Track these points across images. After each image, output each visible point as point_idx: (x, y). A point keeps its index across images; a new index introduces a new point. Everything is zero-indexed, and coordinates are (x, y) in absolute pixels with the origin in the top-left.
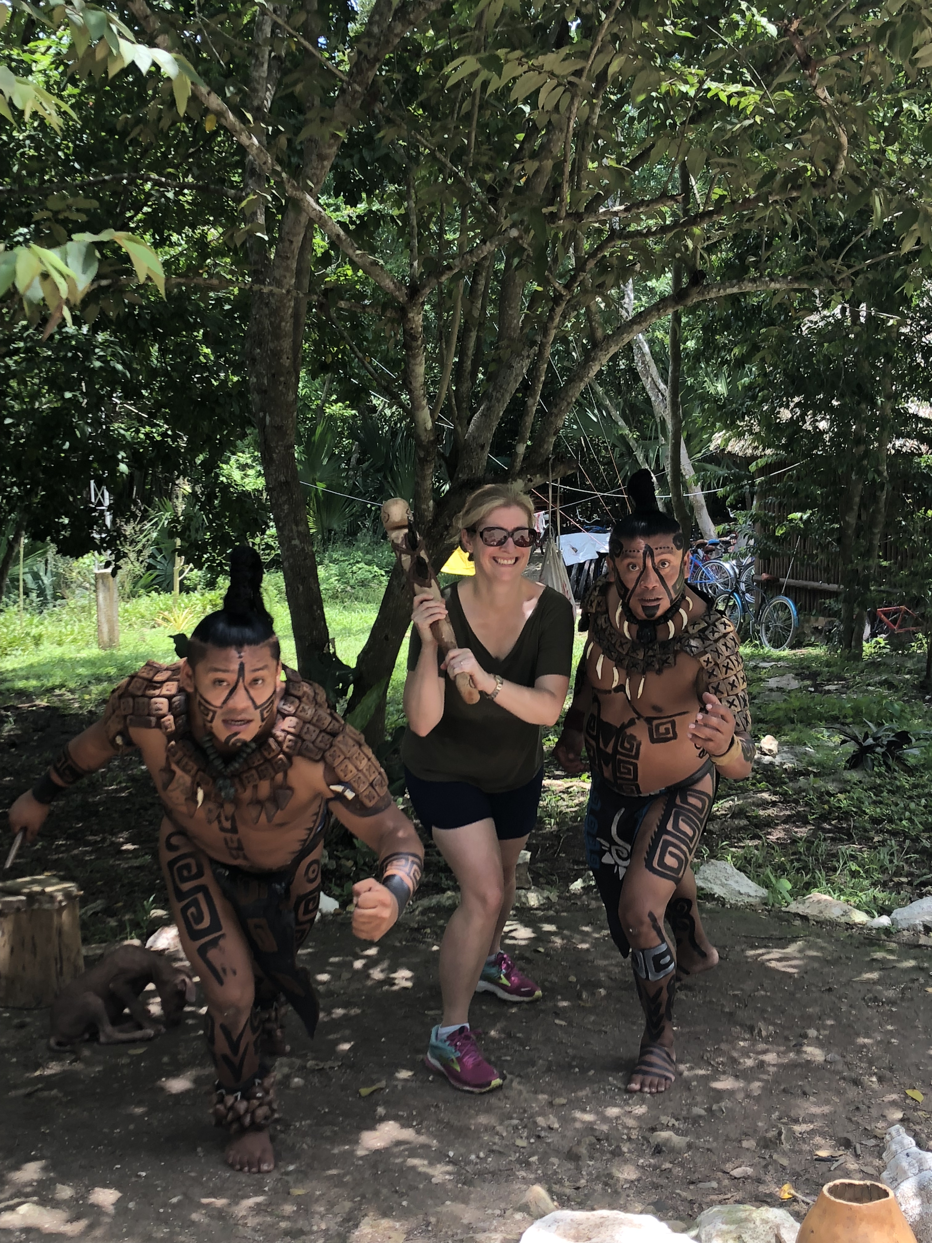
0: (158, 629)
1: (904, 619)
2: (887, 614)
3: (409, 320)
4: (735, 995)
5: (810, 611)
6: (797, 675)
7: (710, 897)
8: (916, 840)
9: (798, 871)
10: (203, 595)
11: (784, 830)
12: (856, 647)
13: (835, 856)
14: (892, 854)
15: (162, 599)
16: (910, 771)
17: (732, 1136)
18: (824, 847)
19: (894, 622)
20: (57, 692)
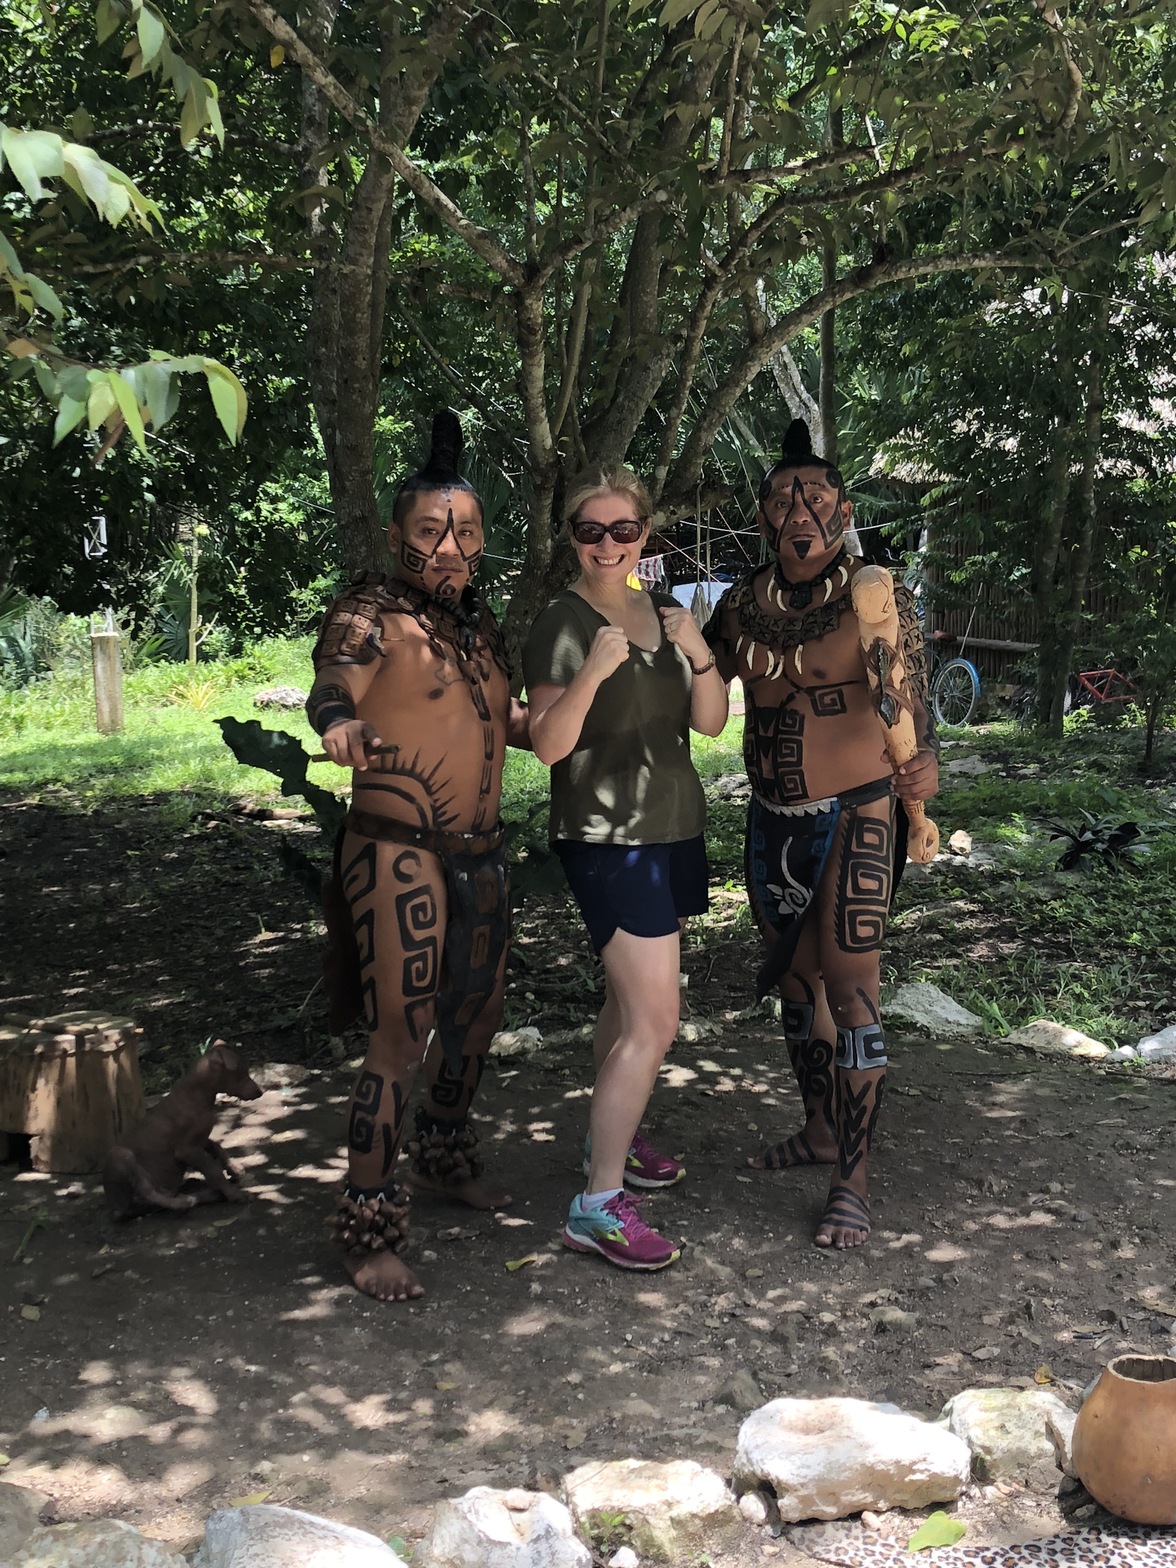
0: (171, 708)
1: (1112, 686)
2: (1091, 679)
3: (526, 308)
4: (955, 1144)
5: (995, 677)
6: (983, 756)
7: (911, 1026)
8: (1152, 955)
9: (1009, 994)
10: (226, 664)
11: (987, 945)
12: (1054, 721)
13: (1054, 975)
14: (1125, 973)
15: (175, 670)
16: (1139, 872)
17: (969, 1310)
18: (1038, 966)
19: (1101, 689)
20: (51, 787)
